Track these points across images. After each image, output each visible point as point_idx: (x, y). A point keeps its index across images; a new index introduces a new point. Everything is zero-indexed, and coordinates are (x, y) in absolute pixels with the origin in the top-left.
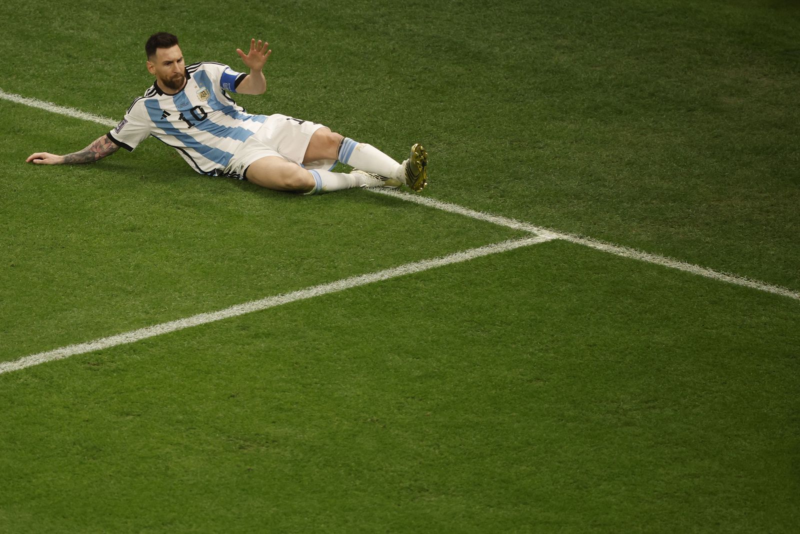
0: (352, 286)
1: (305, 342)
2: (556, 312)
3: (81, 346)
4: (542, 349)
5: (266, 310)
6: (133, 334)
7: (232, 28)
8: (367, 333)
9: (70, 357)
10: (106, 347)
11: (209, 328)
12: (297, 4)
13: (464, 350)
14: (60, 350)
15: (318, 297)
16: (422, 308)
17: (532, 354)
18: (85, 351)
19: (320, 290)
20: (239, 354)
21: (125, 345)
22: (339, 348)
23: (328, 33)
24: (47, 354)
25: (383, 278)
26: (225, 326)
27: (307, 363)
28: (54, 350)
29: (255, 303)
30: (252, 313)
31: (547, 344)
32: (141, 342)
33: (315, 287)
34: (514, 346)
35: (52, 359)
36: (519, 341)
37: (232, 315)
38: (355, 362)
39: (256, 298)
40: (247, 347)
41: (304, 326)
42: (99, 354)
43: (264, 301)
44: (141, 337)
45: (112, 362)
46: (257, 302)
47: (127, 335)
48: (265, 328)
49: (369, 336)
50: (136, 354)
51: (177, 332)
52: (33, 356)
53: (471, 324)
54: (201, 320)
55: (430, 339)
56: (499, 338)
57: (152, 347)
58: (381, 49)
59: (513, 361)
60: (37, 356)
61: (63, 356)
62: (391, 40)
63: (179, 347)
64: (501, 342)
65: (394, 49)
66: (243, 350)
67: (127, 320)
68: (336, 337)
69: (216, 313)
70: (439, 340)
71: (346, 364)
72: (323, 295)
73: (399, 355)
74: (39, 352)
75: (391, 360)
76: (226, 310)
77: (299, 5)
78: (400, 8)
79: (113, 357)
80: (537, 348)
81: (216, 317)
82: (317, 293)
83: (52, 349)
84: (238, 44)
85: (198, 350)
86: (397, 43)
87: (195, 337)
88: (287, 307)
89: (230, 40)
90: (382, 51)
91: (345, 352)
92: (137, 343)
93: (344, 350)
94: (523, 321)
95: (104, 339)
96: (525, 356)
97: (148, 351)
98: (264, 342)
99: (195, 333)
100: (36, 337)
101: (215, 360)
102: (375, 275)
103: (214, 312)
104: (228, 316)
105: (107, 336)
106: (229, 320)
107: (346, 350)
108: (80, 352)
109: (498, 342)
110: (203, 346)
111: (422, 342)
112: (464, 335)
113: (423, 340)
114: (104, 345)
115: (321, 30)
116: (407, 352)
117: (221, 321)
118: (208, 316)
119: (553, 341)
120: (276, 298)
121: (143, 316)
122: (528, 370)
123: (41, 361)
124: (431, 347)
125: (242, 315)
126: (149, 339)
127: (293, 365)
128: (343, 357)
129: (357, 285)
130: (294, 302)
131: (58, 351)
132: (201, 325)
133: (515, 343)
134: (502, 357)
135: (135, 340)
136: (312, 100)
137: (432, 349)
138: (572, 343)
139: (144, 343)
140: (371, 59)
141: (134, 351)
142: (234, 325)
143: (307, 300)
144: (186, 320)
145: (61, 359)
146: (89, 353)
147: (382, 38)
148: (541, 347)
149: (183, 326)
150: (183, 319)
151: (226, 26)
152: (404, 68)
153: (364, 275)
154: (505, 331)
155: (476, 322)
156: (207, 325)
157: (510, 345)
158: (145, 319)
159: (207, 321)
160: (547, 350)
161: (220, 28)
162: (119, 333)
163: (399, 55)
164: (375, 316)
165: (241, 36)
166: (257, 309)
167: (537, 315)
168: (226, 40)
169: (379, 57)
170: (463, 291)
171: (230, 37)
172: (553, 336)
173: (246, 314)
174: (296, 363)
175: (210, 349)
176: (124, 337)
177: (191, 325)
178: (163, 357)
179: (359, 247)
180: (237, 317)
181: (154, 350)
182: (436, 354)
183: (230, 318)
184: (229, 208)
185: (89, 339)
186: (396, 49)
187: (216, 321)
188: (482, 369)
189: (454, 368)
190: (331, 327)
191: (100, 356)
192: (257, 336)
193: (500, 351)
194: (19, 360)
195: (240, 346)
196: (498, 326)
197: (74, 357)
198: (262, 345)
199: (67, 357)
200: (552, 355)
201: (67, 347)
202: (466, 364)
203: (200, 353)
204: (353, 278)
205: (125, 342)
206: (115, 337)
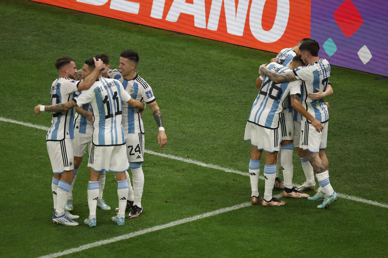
0: (221, 213)
1: (202, 237)
2: (310, 222)
3: (106, 241)
4: (304, 238)
5: (185, 223)
6: (128, 235)
7: (167, 103)
8: (228, 232)
9: (101, 245)
10: (116, 241)
11: (160, 232)
12: (195, 92)
13: (271, 239)
14: (97, 243)
15: (207, 217)
16: (252, 221)
17: (300, 240)
18: (107, 243)
19: (208, 214)
20: (174, 243)
21: (124, 240)
22: (216, 239)
23: (209, 104)
24: (91, 244)
25: (235, 209)
26: (168, 231)
27: (203, 246)
28: (94, 243)
29: (180, 221)
30: (178, 225)
31: (306, 236)
32: (131, 238)
33: (206, 213)
34: (292, 237)
35: (93, 246)
36: (294, 235)
37: (170, 226)
38: (223, 245)
39: (180, 218)
40: (177, 240)
41: (201, 230)
42: (114, 244)
43: (184, 220)
44: (131, 236)
45: (119, 247)
46: (181, 220)
47: (125, 236)
48: (185, 231)
49: (229, 234)
50: (129, 243)
51: (147, 234)
52: (85, 245)
53: (273, 228)
54: (157, 229)
55: (256, 234)
56: (286, 233)
57: (136, 241)
58: (231, 110)
59: (292, 243)
60: (87, 245)
61: (98, 245)
62: (236, 106)
63: (148, 240)
64: (286, 235)
65: (237, 110)
66: (175, 241)
67: (125, 229)
68: (215, 235)
69: (163, 225)
70: (260, 235)
71: (220, 246)
72: (209, 217)
73: (242, 241)
74: (87, 244)
75: (239, 244)
76: (168, 224)
77: (196, 92)
78: (240, 92)
79: (120, 245)
80: (302, 237)
81: (163, 227)
82: (207, 216)
83: (93, 242)
84: (170, 109)
85: (156, 241)
86: (239, 108)
87: (154, 236)
88: (194, 222)
89: (167, 108)
90: (232, 111)
91: (219, 241)
92: (129, 239)
93: (219, 240)
94: (296, 226)
95: (115, 237)
96: (297, 241)
97: (134, 242)
98: (183, 237)
99: (154, 234)
100: (86, 237)
101: (163, 245)
102: (232, 207)
103: (162, 225)
104: (169, 227)
105: (117, 236)
106: (169, 228)
107: (220, 240)
108: (105, 243)
109: (285, 235)
110: (158, 240)
111: (252, 236)
112: (270, 232)
113: (253, 235)
114: (115, 240)
115: (205, 103)
116: (246, 240)
117: (165, 229)
118: (160, 227)
119: (309, 234)
120: (189, 218)
121: (132, 227)
122: (298, 247)
123: (89, 247)
124: (256, 238)
125: (174, 226)
126: (135, 237)
127: (197, 247)
128: (218, 243)
129: (224, 212)
130: (197, 220)
131: (96, 243)
132: (157, 231)
133: (292, 235)
134: (287, 241)
135: (129, 238)
136: (203, 133)
137: (257, 239)
138: (317, 235)
139: (133, 239)
140: (227, 115)
141: (128, 242)
142: (171, 230)
143: (202, 219)
144: (150, 228)
145: (97, 246)
146: (109, 243)
147: (232, 106)
148: (304, 237)
149: (149, 231)
150: (149, 228)
151: (164, 102)
152: (241, 118)
153: (227, 208)
154: (288, 230)
155: (275, 227)
156: (160, 231)
157: (290, 236)
158: (132, 229)
159: (160, 229)
160: (306, 238)
161: (162, 103)
162: (122, 235)
163: (239, 113)
164: (232, 225)
165: (171, 106)
166: (181, 223)
167: (302, 223)
168: (165, 108)
169: (231, 114)
170: (270, 213)
171: (166, 107)
172: (309, 232)
173: (176, 226)
174: (198, 246)
175: (161, 241)
176: (124, 236)
177: (153, 231)
178: (141, 245)
179: (224, 196)
180: (173, 227)
181: (137, 242)
182: (258, 241)
183: (170, 227)
184: (168, 180)
185: (109, 238)
186: (238, 110)
187: (163, 229)
188: (279, 247)
189: (266, 247)
190: (213, 230)
191: (114, 245)
192: (181, 235)
193: (286, 239)
194: (79, 247)
195: (174, 239)
196: (285, 228)
197: (103, 245)
198: (183, 239)
199: (100, 245)
200: (309, 240)
201: (100, 241)
202: (272, 245)
203: (157, 243)
204: (222, 209)
205: (124, 239)
206: (120, 237)
